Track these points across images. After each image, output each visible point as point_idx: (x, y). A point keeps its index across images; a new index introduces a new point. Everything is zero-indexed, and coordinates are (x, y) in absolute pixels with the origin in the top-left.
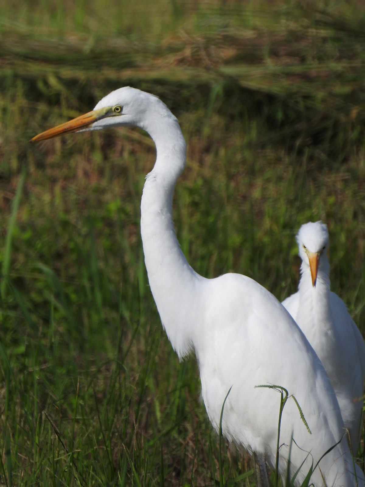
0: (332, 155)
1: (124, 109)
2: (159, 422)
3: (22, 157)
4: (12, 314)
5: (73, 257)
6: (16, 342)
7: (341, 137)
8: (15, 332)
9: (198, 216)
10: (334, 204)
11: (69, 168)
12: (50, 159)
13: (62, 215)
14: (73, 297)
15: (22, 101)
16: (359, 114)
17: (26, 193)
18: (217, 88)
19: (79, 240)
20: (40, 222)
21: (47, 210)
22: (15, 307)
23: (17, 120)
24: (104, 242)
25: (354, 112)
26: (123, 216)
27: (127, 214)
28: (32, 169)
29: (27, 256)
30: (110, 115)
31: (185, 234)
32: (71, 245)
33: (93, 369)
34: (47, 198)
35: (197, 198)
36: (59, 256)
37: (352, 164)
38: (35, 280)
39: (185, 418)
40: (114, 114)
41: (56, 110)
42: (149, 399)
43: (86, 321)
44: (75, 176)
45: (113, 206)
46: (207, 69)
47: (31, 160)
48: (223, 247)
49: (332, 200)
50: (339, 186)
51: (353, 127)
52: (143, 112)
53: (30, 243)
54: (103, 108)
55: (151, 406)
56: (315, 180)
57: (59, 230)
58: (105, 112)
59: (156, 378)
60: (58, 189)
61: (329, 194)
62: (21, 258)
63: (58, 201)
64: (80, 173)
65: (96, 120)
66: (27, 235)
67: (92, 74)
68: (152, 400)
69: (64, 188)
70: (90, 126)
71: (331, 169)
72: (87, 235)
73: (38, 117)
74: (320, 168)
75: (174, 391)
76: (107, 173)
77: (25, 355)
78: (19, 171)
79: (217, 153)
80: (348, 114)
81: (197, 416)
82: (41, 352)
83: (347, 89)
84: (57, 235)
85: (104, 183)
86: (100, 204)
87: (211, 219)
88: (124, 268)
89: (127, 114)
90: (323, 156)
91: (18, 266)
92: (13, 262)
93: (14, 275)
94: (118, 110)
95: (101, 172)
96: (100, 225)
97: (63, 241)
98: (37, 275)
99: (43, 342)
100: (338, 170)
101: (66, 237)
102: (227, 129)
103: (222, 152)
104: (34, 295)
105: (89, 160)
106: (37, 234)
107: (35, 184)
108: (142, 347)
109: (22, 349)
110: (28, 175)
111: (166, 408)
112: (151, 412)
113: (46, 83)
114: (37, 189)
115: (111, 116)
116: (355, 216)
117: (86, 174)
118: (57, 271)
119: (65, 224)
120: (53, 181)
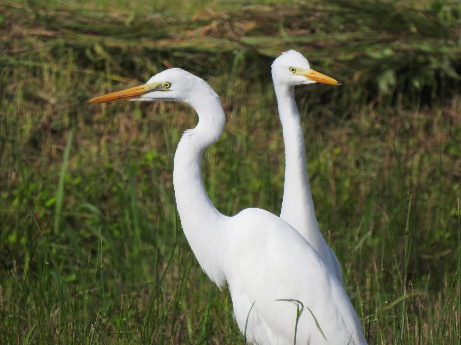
0: (338, 113)
1: (172, 86)
2: (190, 337)
3: (73, 115)
4: (65, 248)
5: (116, 199)
6: (67, 272)
7: (345, 96)
8: (66, 263)
9: (222, 165)
10: (340, 154)
11: (113, 124)
12: (97, 117)
13: (107, 164)
14: (116, 233)
15: (72, 67)
16: (361, 77)
17: (75, 144)
18: (240, 56)
19: (121, 185)
20: (89, 171)
21: (94, 159)
22: (67, 242)
23: (69, 83)
24: (143, 187)
25: (357, 76)
26: (158, 164)
27: (162, 162)
28: (81, 124)
29: (78, 199)
30: (159, 90)
31: (212, 180)
32: (115, 189)
33: (134, 294)
34: (94, 149)
35: (222, 150)
36: (104, 199)
37: (355, 121)
38: (84, 219)
39: (213, 334)
40: (164, 89)
41: (102, 74)
42: (181, 317)
43: (127, 253)
44: (118, 131)
45: (150, 156)
46: (231, 40)
47: (80, 117)
48: (244, 192)
49: (337, 151)
50: (344, 139)
51: (356, 89)
52: (189, 90)
53: (79, 187)
54: (155, 83)
55: (183, 323)
56: (323, 134)
57: (104, 176)
58: (155, 86)
59: (187, 300)
60: (103, 142)
61: (335, 147)
62: (72, 200)
63: (103, 152)
64: (122, 129)
65: (147, 92)
66: (77, 181)
67: (132, 44)
68: (184, 317)
69: (108, 141)
70: (142, 96)
71: (337, 125)
72: (127, 181)
73: (87, 80)
74: (327, 124)
75: (203, 311)
76: (145, 128)
77: (76, 282)
78: (70, 126)
79: (239, 111)
80: (351, 78)
81: (223, 332)
82: (89, 280)
83: (350, 57)
84: (103, 180)
85: (143, 137)
86: (139, 154)
87: (234, 167)
88: (160, 208)
89: (174, 91)
90: (330, 113)
91: (69, 206)
92: (65, 204)
93: (66, 214)
94: (167, 86)
95: (140, 128)
96: (139, 172)
97: (107, 186)
98: (85, 215)
99: (92, 271)
100: (343, 126)
101: (111, 182)
102: (248, 90)
103: (243, 110)
104: (82, 231)
105: (130, 118)
106: (86, 180)
107: (84, 138)
108: (176, 275)
109: (73, 277)
110: (78, 129)
111: (196, 326)
112: (184, 329)
113: (93, 52)
114: (86, 142)
115: (161, 91)
116: (358, 164)
117: (127, 129)
118: (103, 211)
119: (110, 171)
120: (100, 135)
